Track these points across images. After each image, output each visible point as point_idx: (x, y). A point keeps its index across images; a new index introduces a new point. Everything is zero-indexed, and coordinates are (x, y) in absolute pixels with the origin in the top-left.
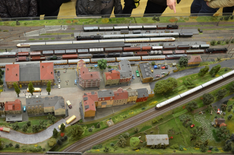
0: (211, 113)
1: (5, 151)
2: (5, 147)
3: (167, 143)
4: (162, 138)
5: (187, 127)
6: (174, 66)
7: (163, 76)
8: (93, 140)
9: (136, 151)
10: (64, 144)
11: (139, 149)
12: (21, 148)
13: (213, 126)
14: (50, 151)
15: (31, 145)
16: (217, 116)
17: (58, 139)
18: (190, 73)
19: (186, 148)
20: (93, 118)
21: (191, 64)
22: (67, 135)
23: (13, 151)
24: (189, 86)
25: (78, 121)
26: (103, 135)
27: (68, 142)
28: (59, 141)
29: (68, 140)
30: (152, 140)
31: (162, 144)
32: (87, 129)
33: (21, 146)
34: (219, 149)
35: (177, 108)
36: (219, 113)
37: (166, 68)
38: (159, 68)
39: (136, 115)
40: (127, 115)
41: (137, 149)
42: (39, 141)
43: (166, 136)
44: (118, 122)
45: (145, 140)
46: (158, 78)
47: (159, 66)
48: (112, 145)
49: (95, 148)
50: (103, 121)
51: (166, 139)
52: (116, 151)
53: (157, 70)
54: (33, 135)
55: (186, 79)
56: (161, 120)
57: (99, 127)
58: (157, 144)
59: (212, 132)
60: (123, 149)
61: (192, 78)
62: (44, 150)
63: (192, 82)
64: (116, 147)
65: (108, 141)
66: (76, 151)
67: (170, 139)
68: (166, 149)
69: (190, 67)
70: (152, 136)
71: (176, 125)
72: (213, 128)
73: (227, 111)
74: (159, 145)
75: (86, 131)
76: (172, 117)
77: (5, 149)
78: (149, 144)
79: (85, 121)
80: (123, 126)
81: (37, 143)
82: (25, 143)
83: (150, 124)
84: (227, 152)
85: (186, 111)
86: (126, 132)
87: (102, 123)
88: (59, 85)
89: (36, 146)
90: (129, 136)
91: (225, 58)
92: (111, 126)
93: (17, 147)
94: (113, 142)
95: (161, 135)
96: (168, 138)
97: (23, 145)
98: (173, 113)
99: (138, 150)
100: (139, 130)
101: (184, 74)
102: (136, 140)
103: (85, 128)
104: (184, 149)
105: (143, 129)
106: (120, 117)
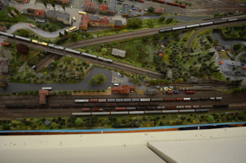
0: (157, 46)
3: (124, 56)
4: (122, 53)
5: (139, 50)
6: (145, 11)
7: (136, 15)
8: (83, 43)
9: (104, 56)
11: (107, 55)
13: (155, 53)
15: (46, 38)
16: (160, 48)
17: (62, 38)
18: (154, 18)
19: (134, 61)
20: (86, 30)
21: (156, 12)
22: (68, 37)
24: (149, 26)
25: (77, 31)
26: (89, 42)
29: (69, 40)
30: (116, 52)
31: (120, 56)
33: (39, 37)
34: (153, 67)
35: (137, 37)
36: (162, 47)
37: (140, 11)
38: (135, 10)
39: (112, 35)
40: (106, 34)
42: (51, 37)
43: (124, 52)
44: (100, 37)
45: (112, 51)
46: (132, 16)
47: (136, 8)
48: (92, 49)
49: (82, 48)
51: (124, 54)
53: (134, 11)
54: (49, 33)
55: (150, 21)
56: (126, 42)
57: (88, 36)
59: (153, 57)
60: (98, 53)
61: (154, 21)
63: (152, 24)
65: (91, 46)
67: (126, 54)
68: (122, 59)
69: (155, 14)
70: (117, 50)
72: (155, 55)
73: (167, 47)
74: (118, 56)
75: (80, 37)
76: (133, 42)
77: (30, 37)
78: (113, 53)
79: (81, 31)
80: (102, 40)
82: (43, 36)
83: (118, 42)
84: (157, 71)
86: (102, 43)
87: (91, 35)
88: (72, 6)
89: (48, 39)
90: (104, 46)
91: (180, 14)
92: (95, 38)
93: (37, 38)
94: (94, 47)
95: (122, 51)
97: (41, 37)
98: (134, 40)
100: (110, 44)
101: (150, 17)
102: (105, 50)
103: (80, 35)
105: (113, 44)
106: (102, 34)
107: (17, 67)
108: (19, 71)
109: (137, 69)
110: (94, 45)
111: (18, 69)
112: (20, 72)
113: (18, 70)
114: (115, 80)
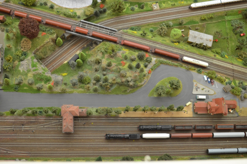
1: (38, 8)
2: (38, 5)
3: (210, 44)
4: (206, 39)
5: (236, 34)
8: (133, 20)
9: (175, 44)
10: (101, 17)
11: (179, 42)
12: (55, 10)
14: (85, 20)
15: (66, 8)
17: (97, 9)
19: (228, 55)
22: (107, 8)
23: (47, 11)
26: (144, 18)
27: (106, 15)
28: (96, 12)
29: (107, 13)
30: (195, 37)
31: (204, 44)
32: (130, 7)
33: (55, 7)
35: (232, 11)
39: (186, 6)
40: (176, 3)
41: (176, 42)
42: (75, 7)
43: (211, 37)
44: (165, 8)
45: (187, 35)
48: (152, 31)
49: (132, 29)
50: (149, 3)
51: (210, 41)
52: (154, 38)
56: (211, 18)
57: (142, 8)
58: (198, 42)
60: (162, 38)
62: (79, 17)
64: (155, 33)
65: (148, 25)
66: (112, 27)
67: (215, 41)
68: (207, 51)
70: (196, 33)
71: (226, 29)
74: (201, 44)
75: (128, 8)
76: (224, 18)
77: (38, 7)
78: (190, 40)
80: (168, 14)
81: (74, 9)
82: (61, 6)
83: (197, 19)
85: (241, 16)
86: (170, 20)
87: (147, 5)
89: (71, 11)
90: (172, 26)
92: (155, 10)
93: (52, 7)
94: (153, 28)
95: (205, 35)
96: (212, 40)
97: (58, 7)
98: (226, 15)
99: (177, 44)
100: (184, 23)
102: (178, 32)
103: (128, 5)
104: (226, 56)
105: (189, 23)
106: (168, 3)
107: (16, 62)
108: (21, 69)
109: (235, 70)
110: (155, 24)
111: (18, 66)
112: (22, 71)
113: (18, 68)
114: (198, 90)
